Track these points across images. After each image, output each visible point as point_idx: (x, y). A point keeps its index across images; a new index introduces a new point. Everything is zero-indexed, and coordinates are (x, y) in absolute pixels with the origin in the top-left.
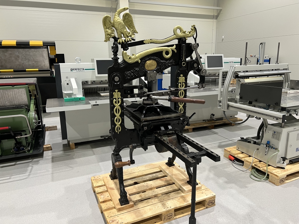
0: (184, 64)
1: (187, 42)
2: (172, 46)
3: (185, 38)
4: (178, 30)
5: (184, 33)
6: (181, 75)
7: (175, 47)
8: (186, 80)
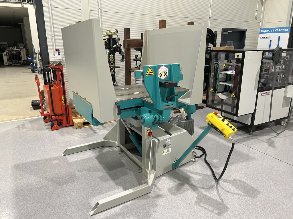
0: (112, 49)
1: (113, 37)
2: (105, 39)
3: (112, 35)
4: (108, 31)
5: (112, 33)
6: (111, 54)
7: (106, 40)
8: (114, 57)
